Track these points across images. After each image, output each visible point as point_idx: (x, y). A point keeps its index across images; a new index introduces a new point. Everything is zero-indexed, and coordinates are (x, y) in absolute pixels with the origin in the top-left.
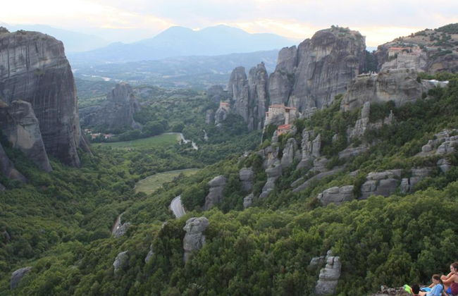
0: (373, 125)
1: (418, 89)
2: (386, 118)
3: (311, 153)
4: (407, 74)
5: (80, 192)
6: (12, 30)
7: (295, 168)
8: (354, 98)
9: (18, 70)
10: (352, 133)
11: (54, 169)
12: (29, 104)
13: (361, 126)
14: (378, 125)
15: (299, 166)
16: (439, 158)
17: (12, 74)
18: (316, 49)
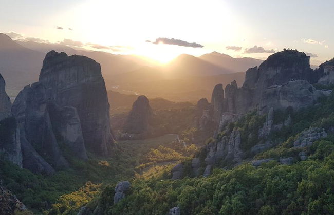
0: (276, 126)
1: (310, 97)
2: (286, 121)
3: (234, 147)
4: (301, 85)
5: (104, 175)
6: (69, 55)
7: (224, 158)
8: (264, 105)
9: (72, 84)
10: (262, 132)
11: (89, 157)
12: (75, 109)
13: (267, 128)
14: (280, 126)
15: (227, 157)
16: (301, 150)
17: (68, 87)
18: (269, 68)
